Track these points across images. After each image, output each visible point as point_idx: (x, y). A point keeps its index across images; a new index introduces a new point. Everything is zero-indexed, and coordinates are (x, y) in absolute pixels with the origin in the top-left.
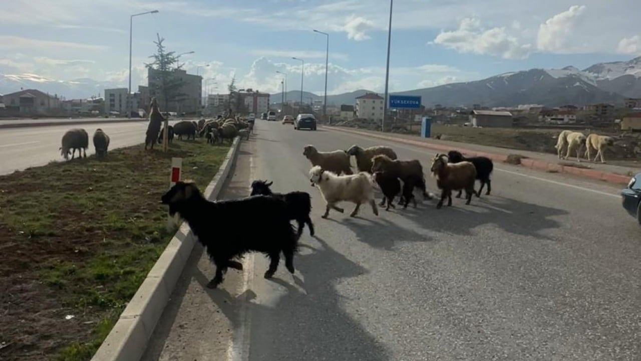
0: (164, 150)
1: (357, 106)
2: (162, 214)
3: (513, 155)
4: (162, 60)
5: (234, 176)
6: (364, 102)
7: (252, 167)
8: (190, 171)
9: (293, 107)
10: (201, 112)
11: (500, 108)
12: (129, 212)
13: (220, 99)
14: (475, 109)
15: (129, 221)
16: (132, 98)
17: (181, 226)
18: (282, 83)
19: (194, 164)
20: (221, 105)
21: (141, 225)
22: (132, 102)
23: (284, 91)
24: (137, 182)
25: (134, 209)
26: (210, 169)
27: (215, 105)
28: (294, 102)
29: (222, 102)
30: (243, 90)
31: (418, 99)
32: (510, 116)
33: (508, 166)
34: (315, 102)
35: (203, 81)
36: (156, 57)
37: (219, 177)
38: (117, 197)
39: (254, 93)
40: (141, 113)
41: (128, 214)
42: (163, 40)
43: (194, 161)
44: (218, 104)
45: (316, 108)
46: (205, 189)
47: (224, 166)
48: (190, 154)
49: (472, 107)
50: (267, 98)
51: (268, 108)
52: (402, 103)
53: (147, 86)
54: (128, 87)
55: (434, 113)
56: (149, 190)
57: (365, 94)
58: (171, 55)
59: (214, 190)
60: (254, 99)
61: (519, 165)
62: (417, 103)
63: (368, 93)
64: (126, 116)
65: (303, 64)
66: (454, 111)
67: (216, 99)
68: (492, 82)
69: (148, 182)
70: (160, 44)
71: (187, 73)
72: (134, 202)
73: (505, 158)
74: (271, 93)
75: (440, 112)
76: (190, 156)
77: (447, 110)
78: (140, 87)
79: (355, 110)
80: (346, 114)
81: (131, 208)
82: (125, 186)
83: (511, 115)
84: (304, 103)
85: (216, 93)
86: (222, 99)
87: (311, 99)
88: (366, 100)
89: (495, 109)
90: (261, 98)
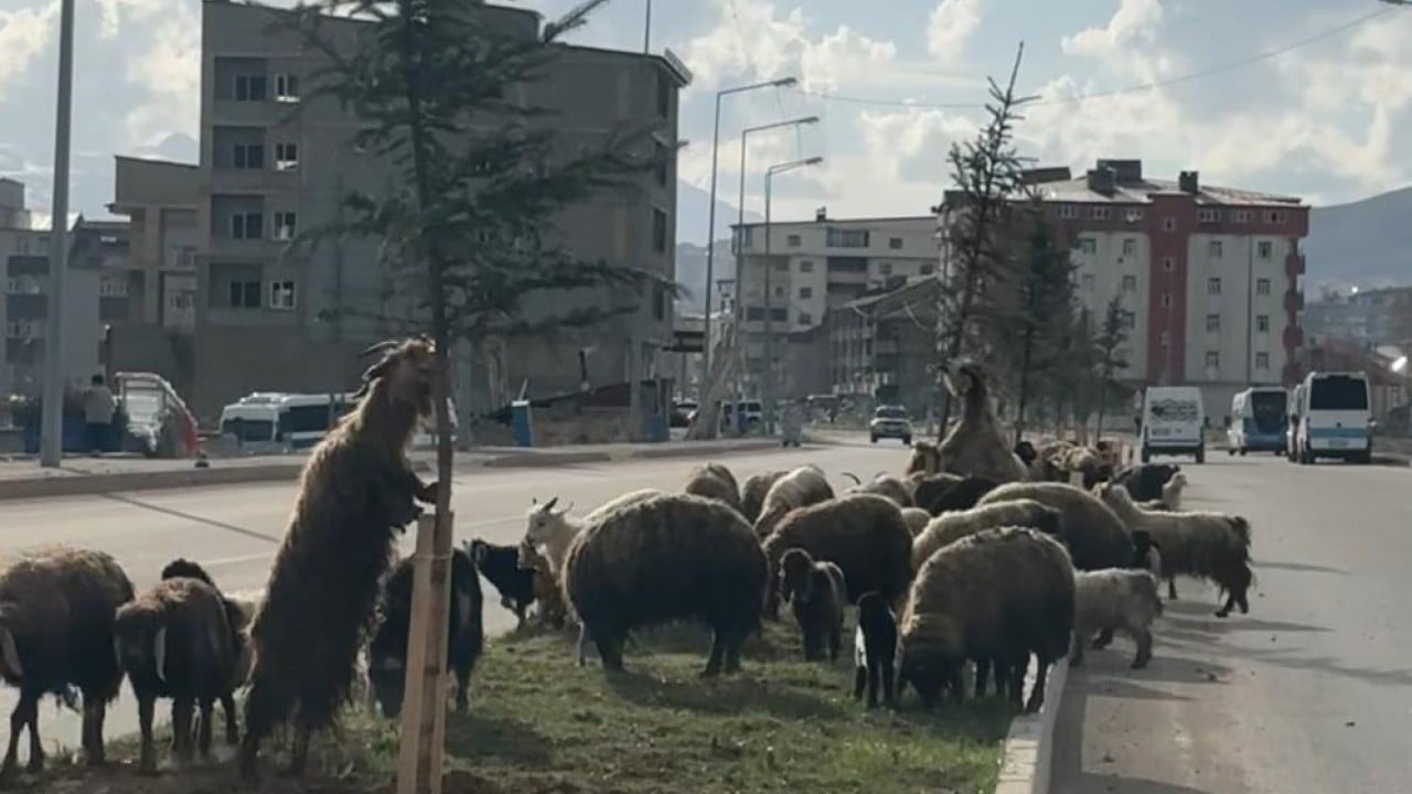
10: (667, 384)
13: (835, 263)
20: (850, 318)
27: (795, 325)
29: (861, 291)
30: (1061, 174)
39: (1163, 202)
40: (144, 410)
50: (1279, 245)
51: (1292, 336)
60: (1156, 254)
64: (30, 448)
67: (807, 263)
86: (861, 264)
90: (1220, 243)
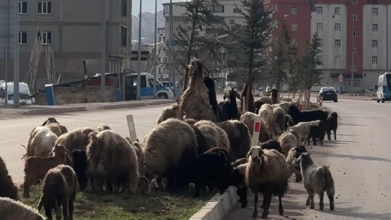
20: (215, 44)
86: (222, 20)
90: (377, 9)
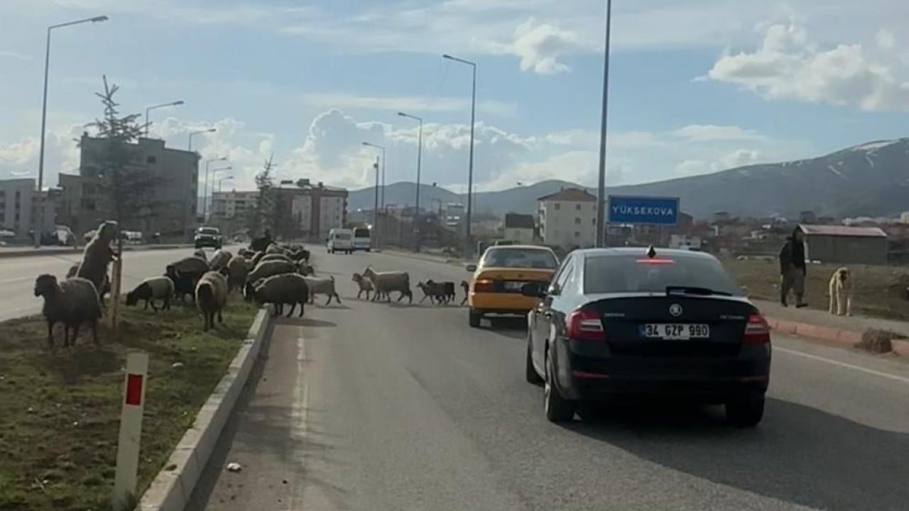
0: (110, 325)
1: (541, 216)
2: (105, 471)
3: (873, 332)
4: (113, 131)
5: (261, 381)
6: (558, 206)
7: (302, 360)
8: (167, 373)
9: (399, 218)
11: (860, 219)
12: (34, 466)
13: (237, 202)
14: (805, 222)
15: (34, 486)
16: (43, 199)
17: (144, 498)
18: (376, 166)
19: (177, 355)
20: (241, 215)
21: (59, 496)
22: (43, 210)
23: (380, 184)
24: (50, 398)
25: (44, 461)
26: (211, 367)
27: (227, 216)
28: (401, 206)
29: (243, 208)
30: (290, 182)
31: (673, 203)
32: (883, 237)
33: (863, 356)
34: (449, 207)
35: (200, 162)
36: (101, 125)
37: (229, 385)
38: (8, 432)
39: (314, 189)
40: (63, 235)
41: (31, 472)
42: (115, 89)
43: (176, 350)
44: (232, 212)
45: (450, 221)
46: (196, 413)
47: (238, 362)
48: (168, 332)
49: (797, 217)
50: (342, 200)
51: (344, 221)
52: (637, 213)
53: (78, 173)
54: (37, 177)
55: (714, 230)
56: (77, 418)
57: (559, 190)
58: (132, 121)
59: (217, 414)
60: (313, 201)
61: (889, 354)
62: (670, 212)
63: (566, 187)
64: (32, 244)
65: (421, 124)
66: (757, 226)
67: (230, 202)
68: (840, 163)
69: (75, 399)
70: (109, 99)
71: (167, 146)
72: (44, 445)
73: (858, 338)
74: (349, 189)
75: (726, 229)
76: (168, 336)
77: (743, 224)
78: (62, 176)
79: (536, 225)
80: (518, 233)
81: (38, 458)
82: (25, 408)
83: (884, 235)
84: (423, 210)
85: (229, 189)
86: (243, 202)
87: (439, 201)
88: (563, 203)
89: (848, 221)
90: (328, 199)
